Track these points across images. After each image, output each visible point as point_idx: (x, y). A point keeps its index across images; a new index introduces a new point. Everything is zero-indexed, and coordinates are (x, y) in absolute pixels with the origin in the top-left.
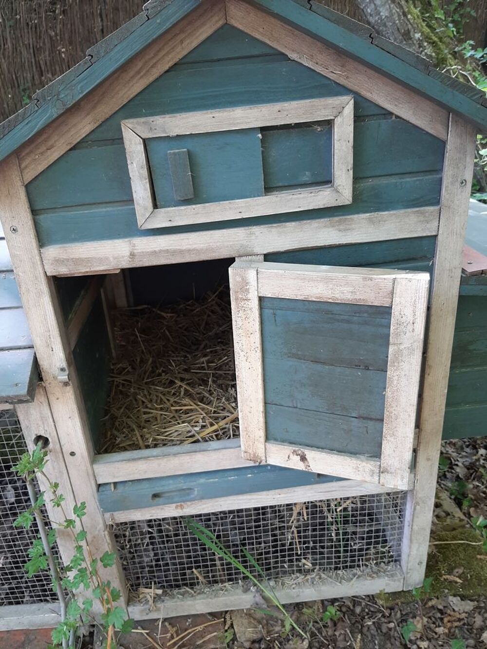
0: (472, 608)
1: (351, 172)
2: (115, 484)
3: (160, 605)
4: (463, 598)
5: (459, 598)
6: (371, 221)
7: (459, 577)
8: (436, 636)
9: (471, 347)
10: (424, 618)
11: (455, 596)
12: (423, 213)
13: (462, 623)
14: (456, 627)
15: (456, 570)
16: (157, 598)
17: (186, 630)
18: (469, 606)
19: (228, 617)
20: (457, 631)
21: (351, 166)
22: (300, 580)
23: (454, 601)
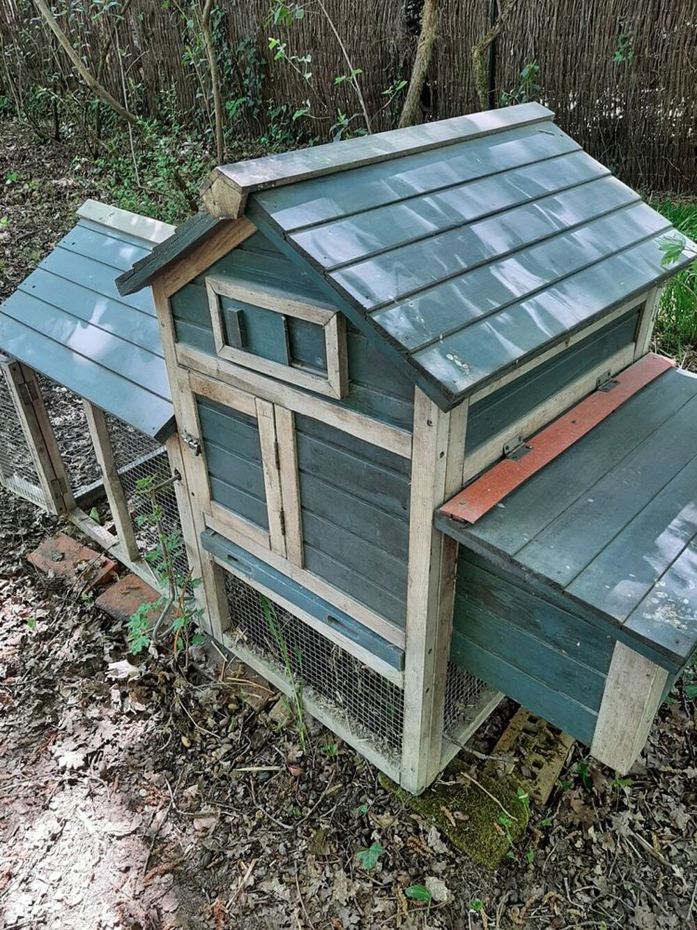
0: (441, 852)
1: (338, 374)
2: (216, 533)
3: (240, 647)
4: (444, 839)
5: (439, 835)
6: (360, 421)
7: (456, 820)
8: (391, 841)
9: (494, 593)
10: (397, 820)
11: (439, 830)
12: (400, 435)
13: (423, 854)
14: (416, 852)
15: (458, 813)
16: (241, 641)
17: (248, 679)
18: (442, 848)
19: (279, 694)
20: (414, 855)
21: (337, 369)
22: (329, 706)
23: (434, 834)
